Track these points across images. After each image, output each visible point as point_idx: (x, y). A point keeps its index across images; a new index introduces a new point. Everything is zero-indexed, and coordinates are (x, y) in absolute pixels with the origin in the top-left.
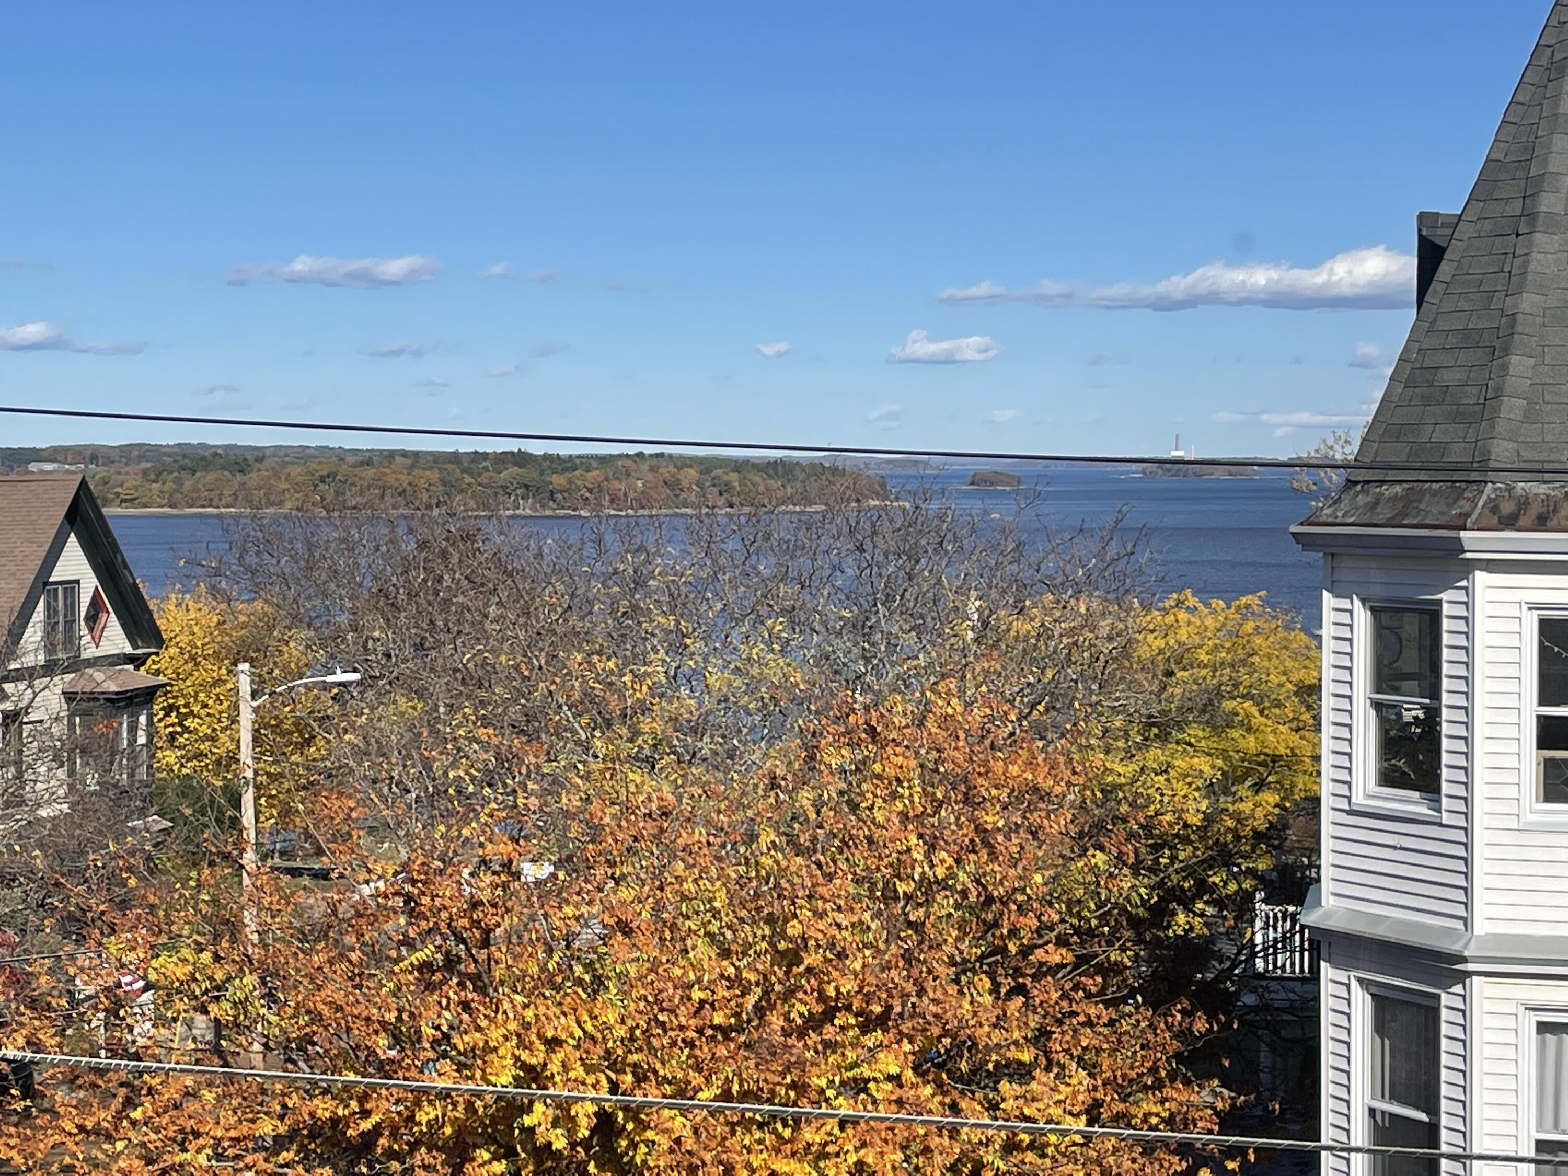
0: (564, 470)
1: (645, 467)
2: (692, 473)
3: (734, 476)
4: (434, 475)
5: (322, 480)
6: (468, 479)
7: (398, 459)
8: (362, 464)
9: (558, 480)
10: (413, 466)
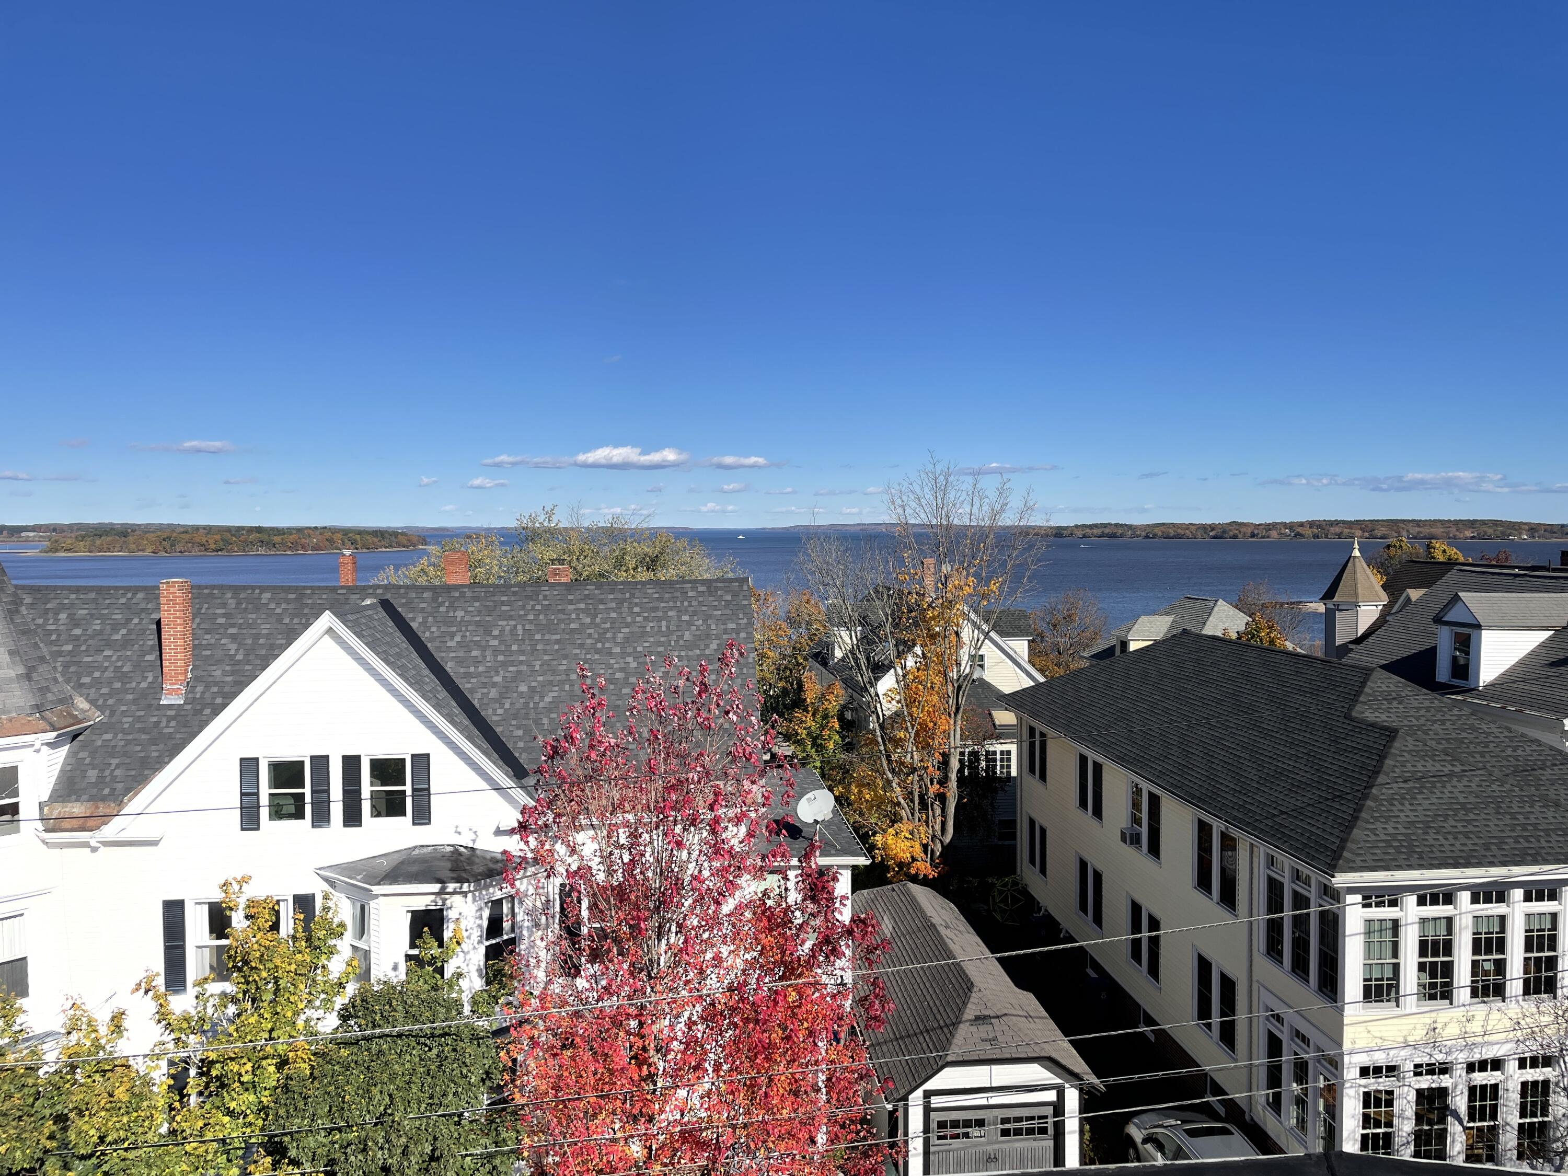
0: (279, 535)
1: (318, 533)
2: (339, 535)
3: (358, 537)
4: (218, 537)
5: (164, 540)
6: (234, 539)
7: (201, 530)
8: (184, 532)
9: (277, 539)
10: (208, 533)
